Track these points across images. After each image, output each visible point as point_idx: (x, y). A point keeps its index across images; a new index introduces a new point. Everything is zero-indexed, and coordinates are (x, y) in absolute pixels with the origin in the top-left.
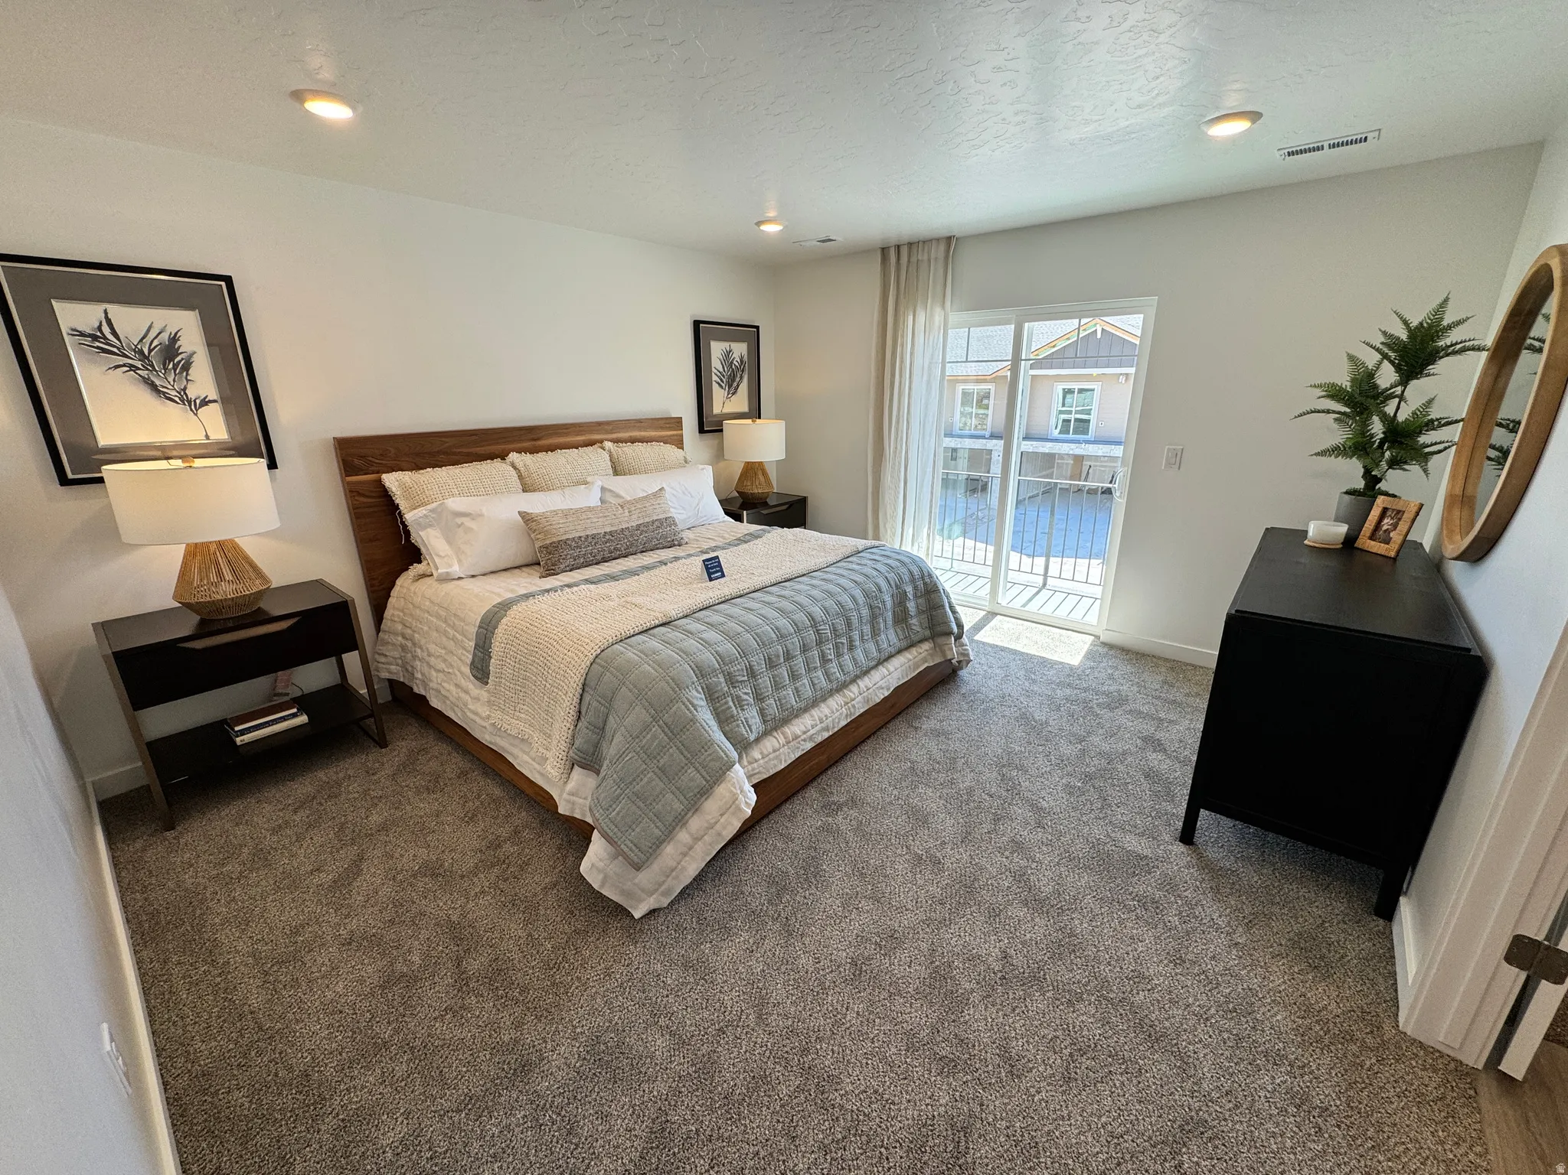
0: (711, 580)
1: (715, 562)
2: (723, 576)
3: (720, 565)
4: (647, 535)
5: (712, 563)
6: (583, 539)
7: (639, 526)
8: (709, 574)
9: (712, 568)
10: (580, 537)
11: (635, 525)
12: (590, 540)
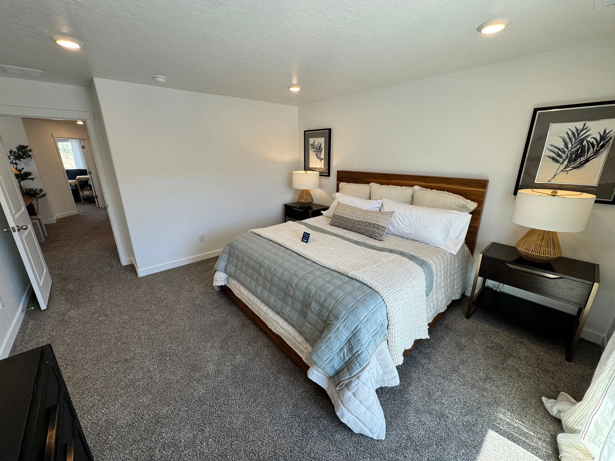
0: (302, 240)
1: (308, 236)
2: (307, 242)
3: (308, 238)
4: (359, 226)
5: (306, 235)
6: (339, 217)
7: (359, 221)
8: (303, 238)
9: (305, 237)
10: (339, 216)
11: (358, 220)
12: (341, 218)
